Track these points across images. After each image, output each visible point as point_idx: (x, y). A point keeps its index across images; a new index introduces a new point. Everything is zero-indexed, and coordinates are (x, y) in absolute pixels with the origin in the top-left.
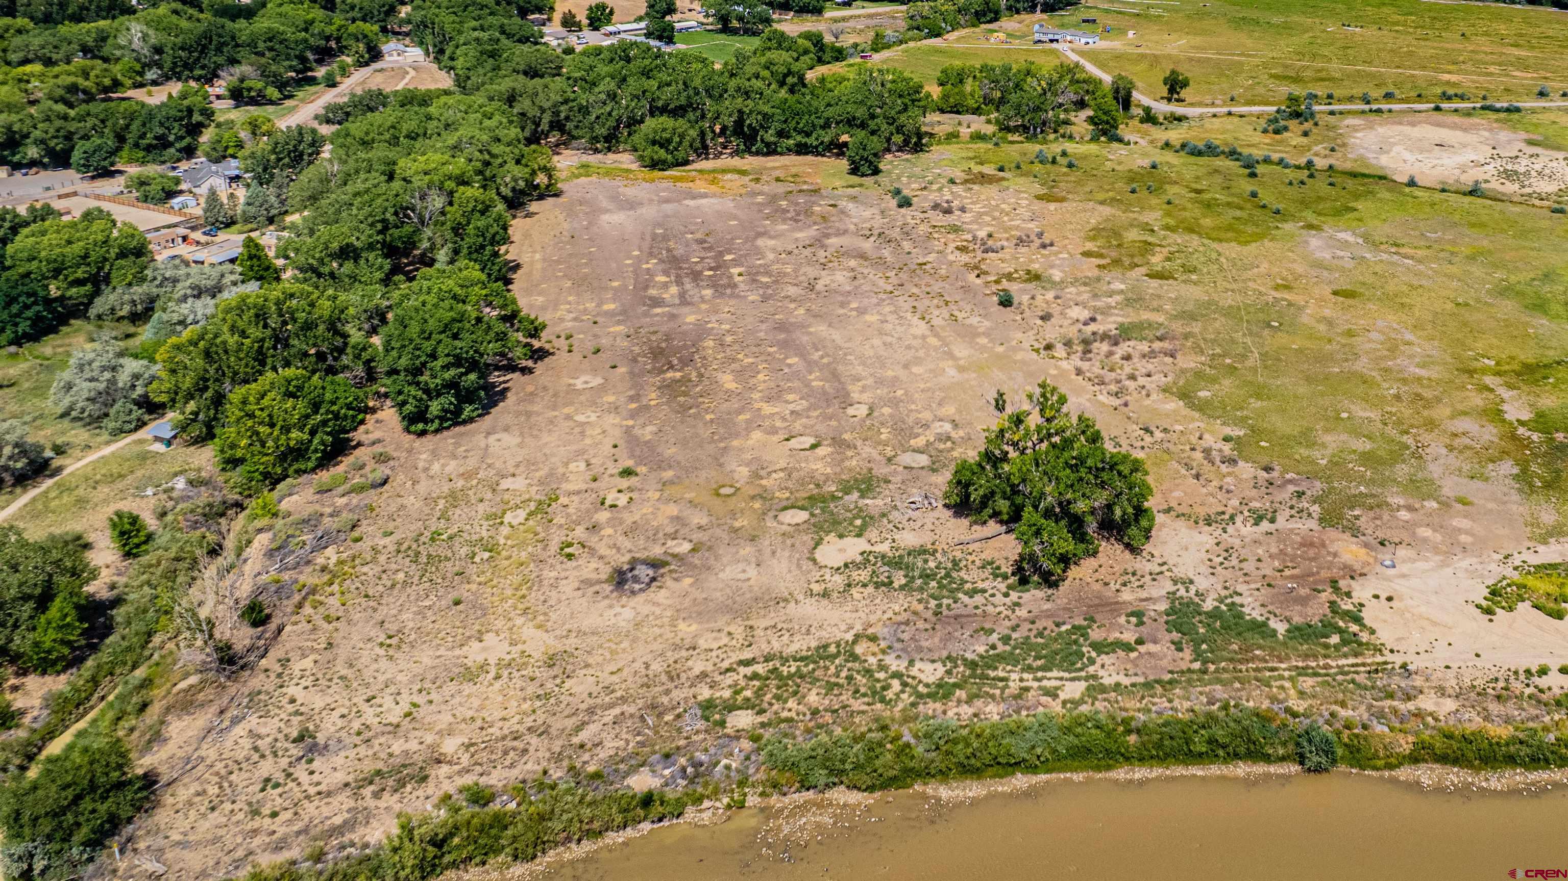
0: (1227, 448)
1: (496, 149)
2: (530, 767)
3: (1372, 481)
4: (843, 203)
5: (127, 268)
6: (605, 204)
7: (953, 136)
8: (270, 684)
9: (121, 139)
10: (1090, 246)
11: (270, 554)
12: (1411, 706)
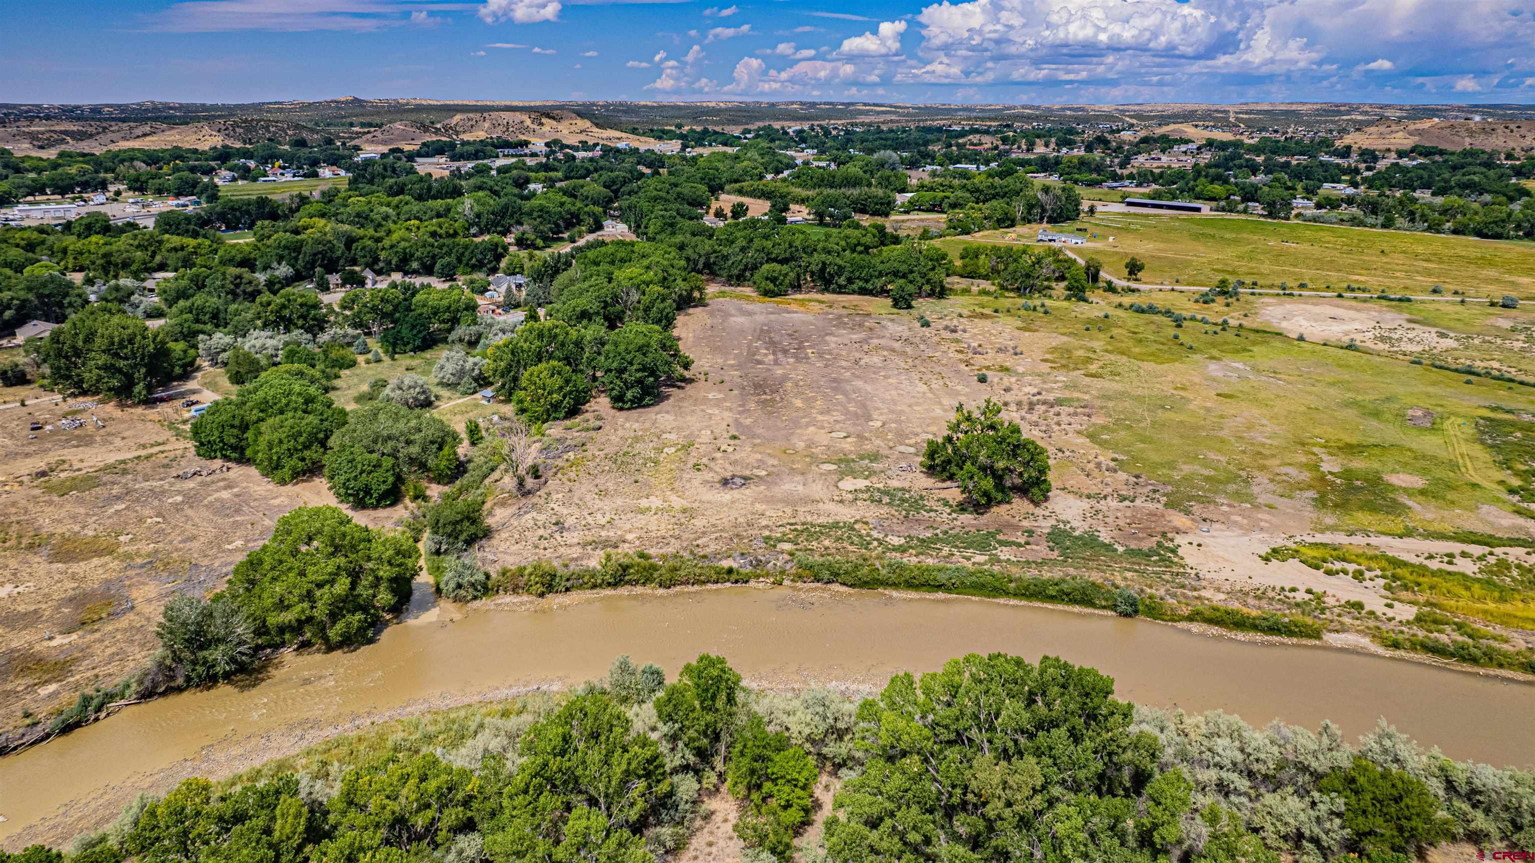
0: (1112, 464)
1: (672, 271)
2: (670, 550)
3: (1209, 490)
4: (884, 323)
5: (466, 317)
6: (733, 312)
7: (966, 291)
8: (542, 501)
9: (459, 261)
10: (1048, 356)
11: (541, 451)
12: (1195, 594)
